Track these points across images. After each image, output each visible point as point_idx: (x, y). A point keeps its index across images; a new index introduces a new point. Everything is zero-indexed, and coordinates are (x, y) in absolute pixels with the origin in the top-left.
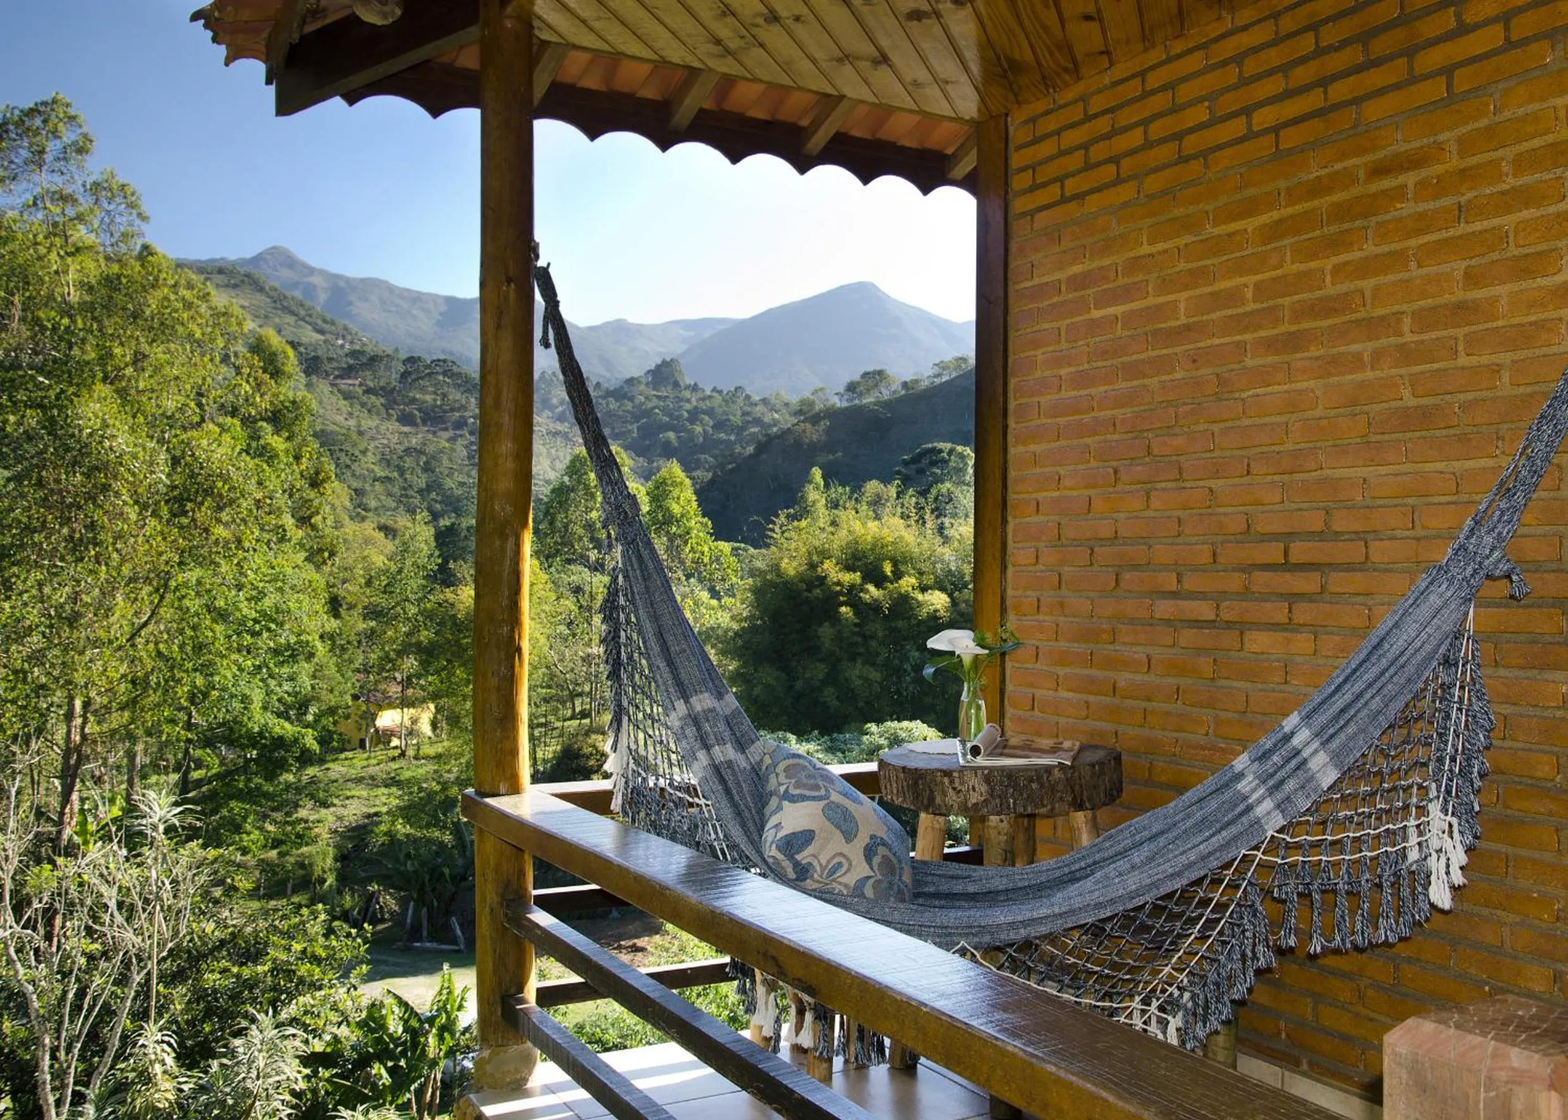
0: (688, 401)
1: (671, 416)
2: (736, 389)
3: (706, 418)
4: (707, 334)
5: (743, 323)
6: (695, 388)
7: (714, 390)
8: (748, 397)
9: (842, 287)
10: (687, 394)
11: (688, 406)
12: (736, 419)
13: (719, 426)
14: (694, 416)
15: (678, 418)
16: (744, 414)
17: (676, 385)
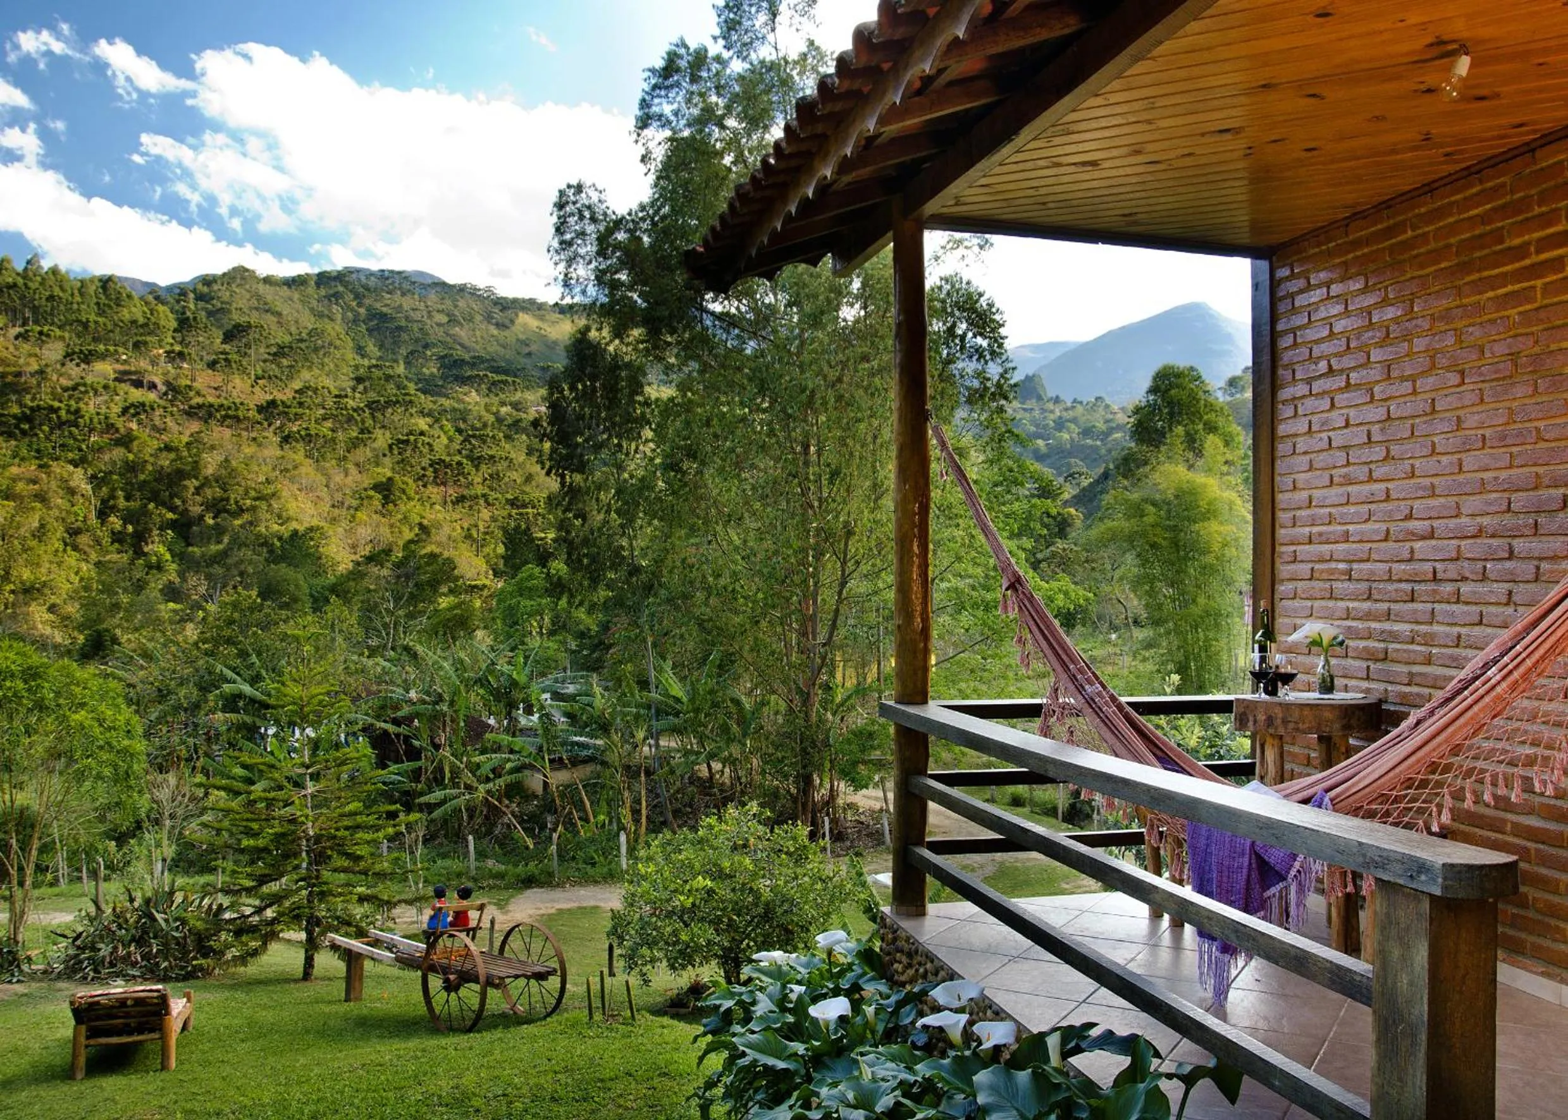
0: (1052, 412)
1: (1037, 426)
2: (1097, 399)
3: (1073, 426)
4: (1054, 355)
5: (1087, 344)
6: (1057, 400)
7: (1075, 401)
8: (1107, 406)
9: (1176, 308)
10: (1050, 406)
11: (1052, 416)
12: (1101, 426)
13: (1087, 432)
14: (1060, 425)
15: (1046, 427)
16: (1107, 421)
17: (1039, 398)
